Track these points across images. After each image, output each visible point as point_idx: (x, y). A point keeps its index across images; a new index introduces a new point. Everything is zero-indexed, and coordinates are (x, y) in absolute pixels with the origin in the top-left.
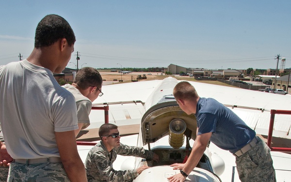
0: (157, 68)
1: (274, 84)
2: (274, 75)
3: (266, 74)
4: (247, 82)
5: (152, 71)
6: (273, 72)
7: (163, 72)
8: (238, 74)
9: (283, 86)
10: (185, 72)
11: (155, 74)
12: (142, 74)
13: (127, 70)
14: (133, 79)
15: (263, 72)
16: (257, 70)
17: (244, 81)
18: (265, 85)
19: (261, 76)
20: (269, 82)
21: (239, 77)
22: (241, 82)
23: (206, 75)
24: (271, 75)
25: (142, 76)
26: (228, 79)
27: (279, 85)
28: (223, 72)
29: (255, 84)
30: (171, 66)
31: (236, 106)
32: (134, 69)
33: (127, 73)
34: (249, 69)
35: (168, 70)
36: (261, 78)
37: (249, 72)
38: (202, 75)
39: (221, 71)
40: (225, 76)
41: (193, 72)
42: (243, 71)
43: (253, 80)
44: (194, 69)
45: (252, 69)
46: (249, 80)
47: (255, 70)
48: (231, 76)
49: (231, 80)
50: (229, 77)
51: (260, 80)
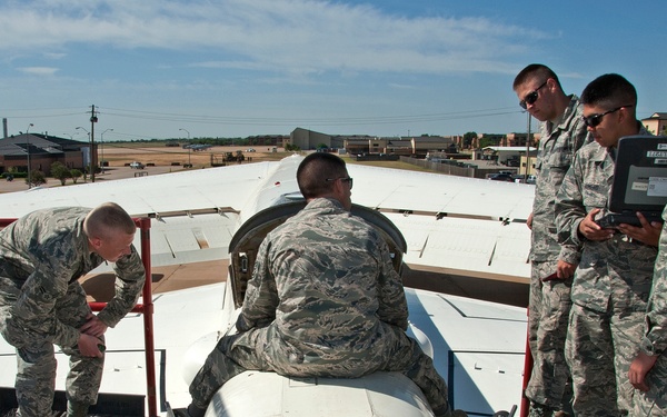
0: (267, 137)
1: (524, 165)
2: (523, 145)
3: (505, 145)
4: (465, 161)
5: (255, 144)
6: (520, 140)
7: (281, 146)
8: (444, 146)
10: (328, 144)
11: (264, 149)
12: (233, 150)
13: (201, 143)
14: (215, 162)
15: (497, 139)
16: (485, 135)
17: (459, 161)
18: (505, 167)
19: (496, 148)
20: (514, 160)
21: (446, 151)
22: (451, 163)
23: (376, 150)
24: (517, 145)
25: (234, 155)
26: (424, 157)
28: (413, 142)
29: (482, 165)
30: (298, 132)
31: (445, 215)
32: (217, 139)
33: (203, 149)
34: (469, 134)
35: (291, 140)
36: (495, 152)
37: (469, 139)
38: (366, 149)
39: (407, 140)
40: (417, 150)
41: (346, 143)
42: (455, 137)
43: (478, 157)
44: (348, 138)
45: (474, 135)
46: (469, 157)
47: (480, 136)
48: (431, 150)
49: (430, 159)
50: (426, 151)
51: (494, 157)
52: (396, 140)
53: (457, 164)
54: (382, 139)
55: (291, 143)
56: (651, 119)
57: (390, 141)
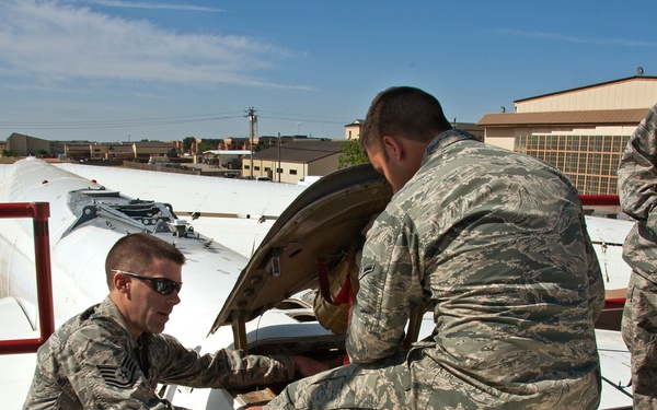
1: (246, 167)
2: (241, 149)
3: (223, 149)
4: (188, 165)
6: (237, 144)
8: (166, 151)
9: (266, 169)
10: (48, 150)
15: (215, 144)
16: (203, 140)
17: (182, 165)
18: (226, 169)
19: (216, 152)
20: (235, 163)
21: (168, 155)
23: (97, 155)
24: (234, 149)
26: (147, 161)
27: (257, 168)
28: (134, 147)
29: (205, 168)
30: (14, 137)
34: (187, 139)
35: (8, 144)
36: (216, 155)
37: (189, 143)
38: (87, 154)
39: (128, 145)
40: (139, 155)
41: (66, 149)
42: (175, 142)
43: (200, 162)
44: (70, 144)
45: (193, 140)
46: (191, 161)
47: (199, 140)
48: (153, 155)
49: (153, 163)
50: (148, 155)
51: (215, 161)
52: (117, 145)
53: (181, 167)
54: (103, 144)
55: (8, 149)
56: (353, 125)
57: (111, 147)
